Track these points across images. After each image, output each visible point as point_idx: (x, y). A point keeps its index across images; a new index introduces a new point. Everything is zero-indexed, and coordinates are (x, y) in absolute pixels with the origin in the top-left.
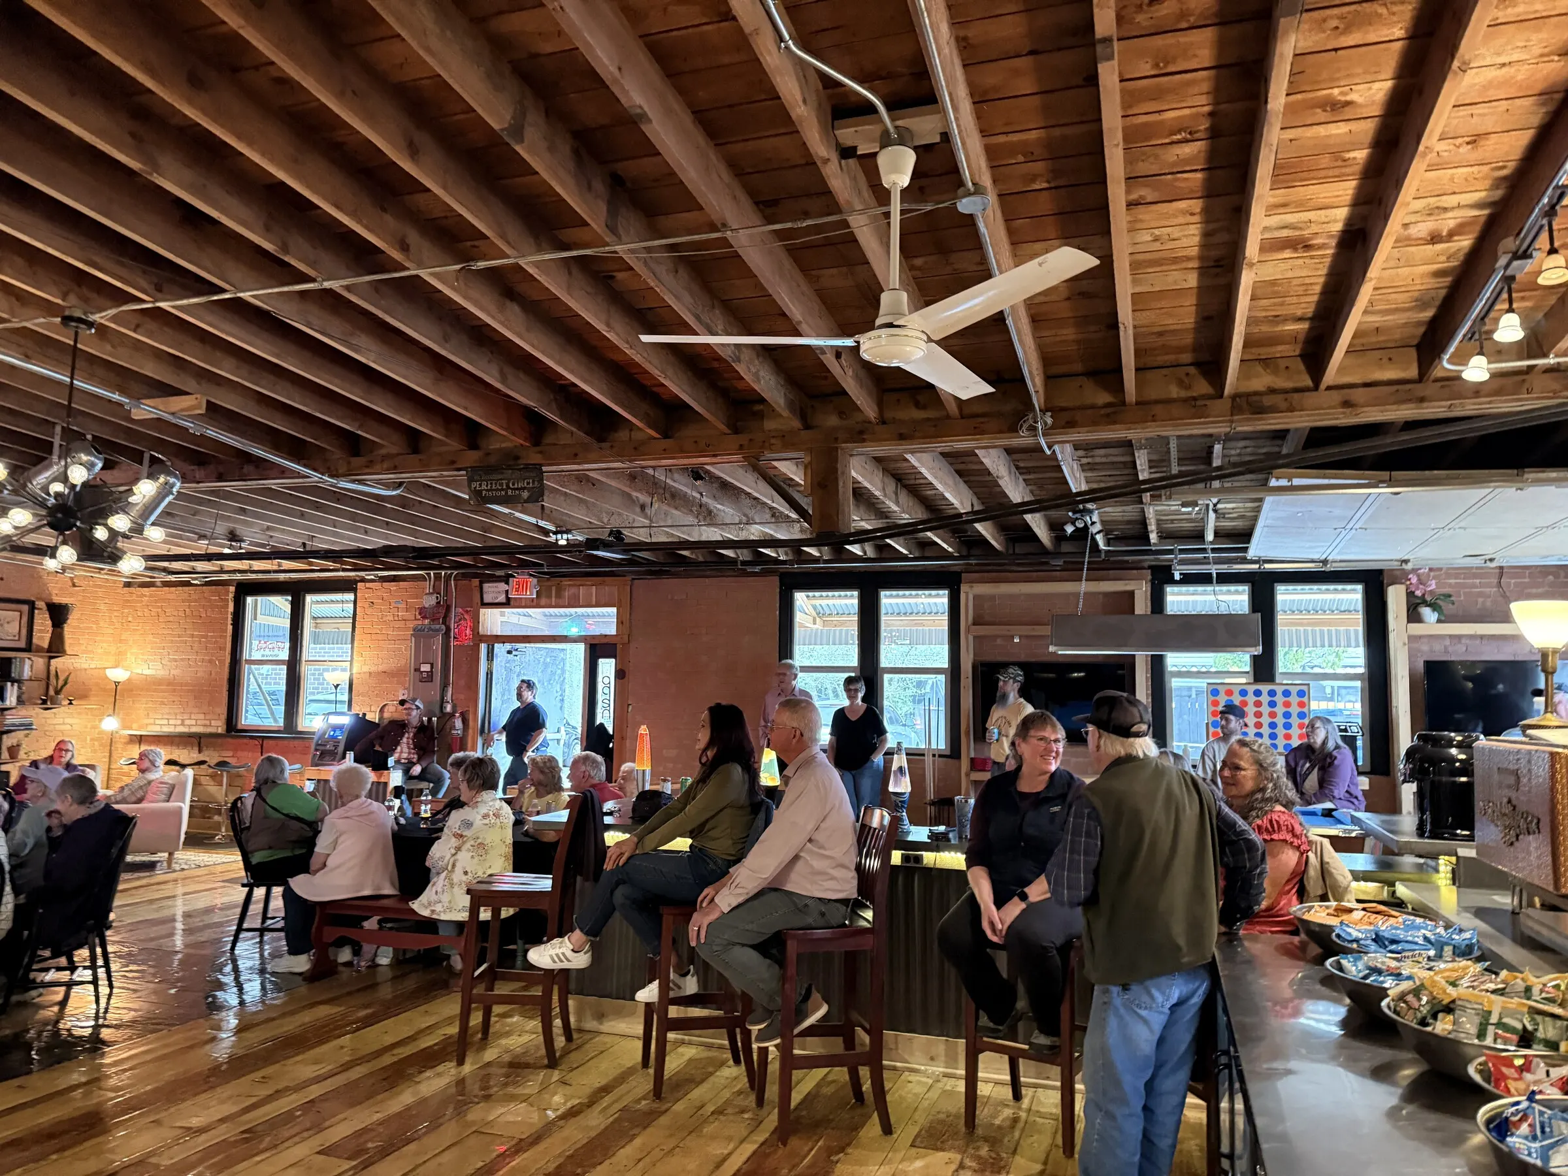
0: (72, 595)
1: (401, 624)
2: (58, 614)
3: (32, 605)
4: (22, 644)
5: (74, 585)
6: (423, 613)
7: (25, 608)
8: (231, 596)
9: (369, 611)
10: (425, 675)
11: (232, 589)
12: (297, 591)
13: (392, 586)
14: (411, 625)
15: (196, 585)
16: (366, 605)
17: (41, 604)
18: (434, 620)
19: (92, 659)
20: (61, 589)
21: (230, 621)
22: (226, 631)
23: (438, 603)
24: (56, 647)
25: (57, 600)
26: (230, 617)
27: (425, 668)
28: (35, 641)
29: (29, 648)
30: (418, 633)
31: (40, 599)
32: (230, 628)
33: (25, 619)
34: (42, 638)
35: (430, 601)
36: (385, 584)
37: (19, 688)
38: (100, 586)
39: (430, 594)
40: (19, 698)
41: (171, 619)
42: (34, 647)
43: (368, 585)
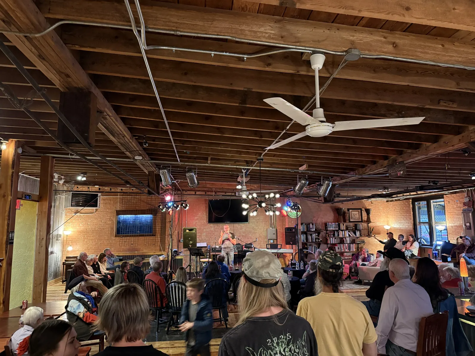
0: (372, 206)
1: (459, 209)
2: (368, 211)
3: (361, 209)
4: (360, 220)
5: (372, 203)
6: (465, 204)
7: (360, 210)
8: (411, 203)
9: (449, 205)
10: (468, 227)
11: (411, 200)
12: (428, 199)
13: (454, 195)
14: (462, 209)
15: (401, 200)
16: (447, 203)
17: (363, 209)
18: (469, 206)
19: (380, 223)
20: (368, 205)
21: (411, 210)
22: (411, 213)
23: (470, 200)
24: (368, 221)
25: (368, 208)
26: (411, 209)
27: (468, 224)
28: (363, 219)
29: (362, 221)
30: (464, 211)
31: (363, 208)
32: (412, 212)
33: (360, 214)
34: (365, 218)
35: (466, 200)
36: (452, 195)
37: (360, 232)
38: (379, 203)
39: (466, 197)
40: (360, 234)
41: (397, 210)
42: (363, 221)
43: (447, 196)
